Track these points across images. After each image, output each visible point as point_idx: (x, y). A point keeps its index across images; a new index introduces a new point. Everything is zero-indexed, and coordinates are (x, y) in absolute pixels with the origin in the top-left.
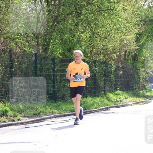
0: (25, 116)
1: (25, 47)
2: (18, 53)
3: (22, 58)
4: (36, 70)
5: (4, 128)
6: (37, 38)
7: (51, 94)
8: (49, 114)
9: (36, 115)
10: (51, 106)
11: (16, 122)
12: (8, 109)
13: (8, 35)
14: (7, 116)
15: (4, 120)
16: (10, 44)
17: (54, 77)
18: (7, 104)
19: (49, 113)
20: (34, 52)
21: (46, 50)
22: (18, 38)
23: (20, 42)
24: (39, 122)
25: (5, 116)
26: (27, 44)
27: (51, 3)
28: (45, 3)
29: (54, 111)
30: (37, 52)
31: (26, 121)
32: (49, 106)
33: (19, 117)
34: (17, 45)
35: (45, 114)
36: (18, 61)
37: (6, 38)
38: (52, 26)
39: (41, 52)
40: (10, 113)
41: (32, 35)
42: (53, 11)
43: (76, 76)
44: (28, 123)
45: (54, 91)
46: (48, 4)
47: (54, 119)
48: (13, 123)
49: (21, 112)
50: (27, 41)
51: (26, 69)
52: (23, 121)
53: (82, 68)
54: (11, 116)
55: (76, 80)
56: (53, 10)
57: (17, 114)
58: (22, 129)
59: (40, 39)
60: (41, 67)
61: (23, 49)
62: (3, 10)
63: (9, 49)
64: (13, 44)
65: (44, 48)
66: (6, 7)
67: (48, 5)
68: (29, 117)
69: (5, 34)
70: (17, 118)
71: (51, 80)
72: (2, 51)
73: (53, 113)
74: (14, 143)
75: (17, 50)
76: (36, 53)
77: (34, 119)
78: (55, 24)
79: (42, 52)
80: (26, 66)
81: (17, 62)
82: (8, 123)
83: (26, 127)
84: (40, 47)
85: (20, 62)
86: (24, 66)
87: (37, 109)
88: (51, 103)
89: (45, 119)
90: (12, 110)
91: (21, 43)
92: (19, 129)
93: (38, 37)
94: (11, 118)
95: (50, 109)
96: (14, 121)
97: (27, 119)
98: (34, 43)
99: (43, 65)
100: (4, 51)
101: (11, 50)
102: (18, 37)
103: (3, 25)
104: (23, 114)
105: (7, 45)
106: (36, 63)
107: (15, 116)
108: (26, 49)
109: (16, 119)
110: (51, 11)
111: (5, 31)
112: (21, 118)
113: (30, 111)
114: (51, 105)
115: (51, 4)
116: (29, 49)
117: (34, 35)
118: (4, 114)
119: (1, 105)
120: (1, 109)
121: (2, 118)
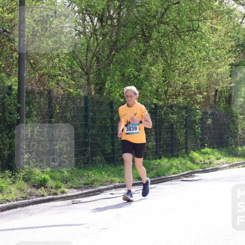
0: (71, 187)
1: (70, 87)
2: (60, 97)
3: (67, 104)
4: (87, 121)
5: (42, 205)
6: (87, 74)
7: (108, 154)
8: (106, 183)
9: (88, 185)
10: (109, 172)
11: (59, 196)
12: (47, 177)
13: (45, 71)
14: (45, 187)
15: (42, 194)
16: (49, 83)
17: (112, 128)
18: (45, 170)
19: (107, 182)
20: (83, 95)
21: (100, 91)
22: (59, 75)
23: (63, 80)
24: (92, 195)
25: (43, 188)
26: (73, 83)
27: (107, 23)
28: (98, 24)
29: (113, 179)
30: (88, 94)
31: (74, 194)
32: (106, 172)
33: (63, 189)
34: (58, 84)
35: (101, 183)
36: (60, 107)
37: (43, 75)
38: (108, 56)
39: (93, 94)
40: (51, 183)
41: (81, 70)
43: (129, 125)
44: (77, 196)
45: (113, 150)
46: (102, 25)
47: (113, 191)
48: (55, 197)
49: (66, 181)
50: (73, 79)
51: (72, 119)
52: (69, 194)
53: (135, 113)
54: (52, 188)
55: (129, 132)
56: (110, 33)
57: (60, 184)
58: (68, 205)
59: (91, 76)
60: (93, 115)
61: (67, 90)
63: (47, 90)
64: (53, 83)
65: (98, 87)
67: (102, 26)
68: (77, 188)
69: (41, 69)
70: (60, 189)
71: (108, 135)
72: (38, 94)
73: (112, 182)
74: (57, 226)
75: (58, 92)
76: (86, 95)
77: (85, 191)
78: (113, 53)
79: (94, 94)
80: (73, 114)
81: (59, 109)
82: (48, 197)
83: (73, 203)
84: (92, 86)
85: (64, 109)
86: (69, 115)
87: (89, 176)
88: (109, 168)
89: (101, 191)
90: (53, 178)
91: (65, 81)
92: (63, 206)
93: (88, 72)
94: (52, 190)
95: (108, 176)
96: (56, 194)
97: (75, 191)
98: (83, 81)
99: (97, 113)
100: (41, 93)
101: (50, 92)
102: (60, 72)
103: (38, 57)
104: (70, 184)
105: (45, 85)
106: (86, 109)
107: (57, 187)
108: (71, 90)
109: (59, 191)
110: (107, 34)
111: (41, 65)
112: (66, 190)
113: (79, 180)
114: (109, 170)
115: (107, 24)
116: (76, 91)
117: (83, 70)
118: (42, 184)
119: (37, 171)
120: (37, 177)
121: (39, 190)
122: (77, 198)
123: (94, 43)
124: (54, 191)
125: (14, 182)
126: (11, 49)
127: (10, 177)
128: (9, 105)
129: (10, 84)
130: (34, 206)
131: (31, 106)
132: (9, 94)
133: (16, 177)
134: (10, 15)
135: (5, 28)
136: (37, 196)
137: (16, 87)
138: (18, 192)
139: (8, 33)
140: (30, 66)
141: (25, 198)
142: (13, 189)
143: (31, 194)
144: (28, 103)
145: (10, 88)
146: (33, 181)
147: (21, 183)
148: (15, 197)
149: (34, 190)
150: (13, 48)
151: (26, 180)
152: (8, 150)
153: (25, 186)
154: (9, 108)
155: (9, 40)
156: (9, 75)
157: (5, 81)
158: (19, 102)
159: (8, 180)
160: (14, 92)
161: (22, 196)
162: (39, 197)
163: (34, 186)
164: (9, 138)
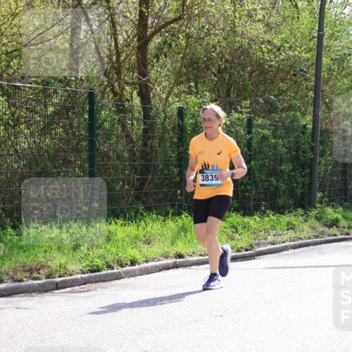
5: (334, 244)
12: (339, 216)
14: (338, 227)
15: (334, 233)
18: (337, 210)
25: (335, 227)
40: (343, 223)
43: (205, 171)
48: (348, 236)
54: (344, 228)
62: (334, 73)
66: (338, 69)
82: (340, 237)
90: (345, 218)
94: (344, 230)
96: (348, 234)
103: (333, 96)
107: (350, 228)
118: (334, 223)
119: (329, 210)
120: (329, 217)
121: (331, 230)
124: (346, 230)
125: (306, 221)
126: (307, 88)
127: (302, 215)
128: (303, 144)
129: (304, 123)
130: (327, 245)
131: (325, 146)
132: (303, 133)
133: (308, 216)
134: (307, 55)
135: (302, 68)
136: (329, 235)
137: (310, 126)
138: (310, 230)
139: (304, 72)
140: (325, 106)
141: (318, 237)
142: (305, 227)
143: (323, 233)
144: (322, 142)
145: (304, 127)
146: (325, 220)
147: (313, 222)
148: (307, 236)
149: (326, 229)
150: (309, 87)
151: (318, 219)
152: (301, 189)
153: (317, 224)
154: (303, 146)
155: (306, 79)
156: (304, 114)
157: (300, 120)
158: (312, 141)
159: (301, 218)
160: (308, 131)
161: (314, 234)
162: (332, 236)
163: (326, 225)
164: (301, 176)
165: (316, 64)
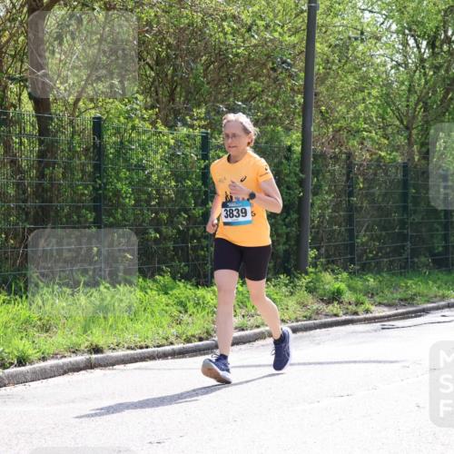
0: (380, 304)
1: (380, 149)
2: (365, 163)
3: (375, 174)
4: (405, 201)
5: (335, 329)
6: (407, 128)
7: (439, 254)
8: (434, 299)
9: (406, 301)
10: (439, 282)
11: (361, 316)
12: (343, 286)
13: (342, 123)
14: (340, 303)
15: (335, 312)
16: (348, 142)
17: (445, 215)
18: (340, 276)
19: (436, 296)
20: (400, 161)
21: (426, 156)
22: (365, 130)
23: (370, 138)
24: (412, 317)
25: (336, 303)
26: (386, 142)
27: (441, 48)
28: (427, 51)
29: (447, 293)
30: (409, 160)
31: (381, 314)
32: (435, 282)
33: (367, 305)
34: (362, 144)
35: (426, 299)
36: (365, 179)
37: (339, 131)
38: (442, 101)
39: (416, 160)
40: (348, 296)
41: (398, 123)
42: (444, 68)
43: (229, 204)
44: (389, 318)
45: (446, 248)
46: (433, 52)
47: (446, 312)
48: (355, 317)
49: (372, 294)
50: (386, 136)
51: (383, 199)
52: (377, 315)
54: (350, 304)
56: (446, 65)
57: (362, 298)
58: (376, 331)
59: (414, 132)
60: (416, 193)
61: (376, 154)
62: (334, 67)
63: (345, 153)
64: (355, 142)
65: (424, 150)
66: (340, 61)
67: (434, 54)
68: (389, 305)
69: (338, 121)
70: (363, 306)
71: (439, 223)
72: (331, 158)
73: (443, 297)
74: (359, 362)
75: (362, 156)
76: (406, 161)
77: (400, 311)
78: (450, 96)
79: (419, 160)
80: (384, 191)
81: (363, 183)
82: (344, 318)
83: (383, 329)
84: (415, 148)
85: (370, 182)
86: (378, 193)
87: (407, 287)
88: (440, 275)
89: (426, 311)
90: (351, 288)
91: (372, 139)
92: (368, 331)
93: (410, 126)
94: (350, 307)
95: (438, 288)
96: (356, 313)
97: (386, 309)
98: (401, 140)
99: (421, 190)
100: (336, 158)
101: (349, 155)
102: (366, 126)
103: (333, 101)
104: (377, 299)
105: (342, 146)
106: (405, 184)
107: (358, 303)
108: (383, 154)
109: (360, 309)
110: (441, 66)
111: (336, 114)
112: (373, 308)
113: (392, 293)
114: (439, 279)
115: (442, 51)
116: (390, 154)
117: (402, 122)
118: (335, 297)
119: (327, 277)
120: (327, 287)
121: (330, 307)
122: (389, 321)
123: (420, 79)
124: (352, 308)
125: (292, 293)
126: (292, 89)
127: (286, 285)
128: (288, 175)
129: (289, 143)
130: (323, 330)
131: (320, 178)
132: (288, 159)
133: (295, 286)
134: (293, 38)
135: (284, 58)
136: (327, 315)
137: (298, 149)
138: (299, 307)
139: (289, 64)
140: (320, 116)
141: (310, 318)
142: (290, 303)
143: (317, 313)
144: (316, 173)
145: (289, 149)
146: (321, 292)
147: (303, 294)
148: (294, 316)
149: (322, 306)
150: (296, 88)
151: (311, 290)
152: (285, 244)
153: (309, 298)
154: (287, 179)
155: (291, 76)
156: (288, 130)
157: (283, 138)
158: (302, 171)
159: (284, 289)
160: (295, 156)
161: (305, 314)
162: (331, 316)
163: (322, 300)
164: (285, 225)
165: (307, 52)
